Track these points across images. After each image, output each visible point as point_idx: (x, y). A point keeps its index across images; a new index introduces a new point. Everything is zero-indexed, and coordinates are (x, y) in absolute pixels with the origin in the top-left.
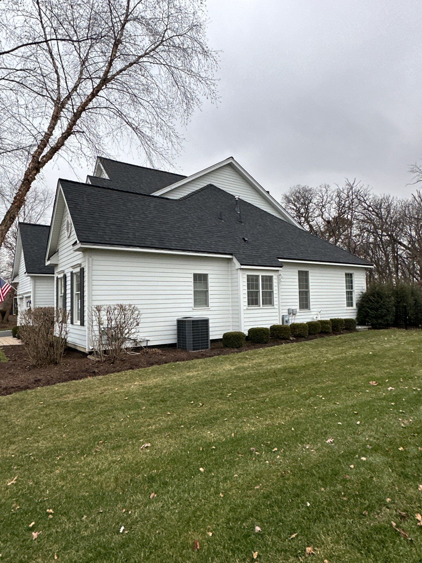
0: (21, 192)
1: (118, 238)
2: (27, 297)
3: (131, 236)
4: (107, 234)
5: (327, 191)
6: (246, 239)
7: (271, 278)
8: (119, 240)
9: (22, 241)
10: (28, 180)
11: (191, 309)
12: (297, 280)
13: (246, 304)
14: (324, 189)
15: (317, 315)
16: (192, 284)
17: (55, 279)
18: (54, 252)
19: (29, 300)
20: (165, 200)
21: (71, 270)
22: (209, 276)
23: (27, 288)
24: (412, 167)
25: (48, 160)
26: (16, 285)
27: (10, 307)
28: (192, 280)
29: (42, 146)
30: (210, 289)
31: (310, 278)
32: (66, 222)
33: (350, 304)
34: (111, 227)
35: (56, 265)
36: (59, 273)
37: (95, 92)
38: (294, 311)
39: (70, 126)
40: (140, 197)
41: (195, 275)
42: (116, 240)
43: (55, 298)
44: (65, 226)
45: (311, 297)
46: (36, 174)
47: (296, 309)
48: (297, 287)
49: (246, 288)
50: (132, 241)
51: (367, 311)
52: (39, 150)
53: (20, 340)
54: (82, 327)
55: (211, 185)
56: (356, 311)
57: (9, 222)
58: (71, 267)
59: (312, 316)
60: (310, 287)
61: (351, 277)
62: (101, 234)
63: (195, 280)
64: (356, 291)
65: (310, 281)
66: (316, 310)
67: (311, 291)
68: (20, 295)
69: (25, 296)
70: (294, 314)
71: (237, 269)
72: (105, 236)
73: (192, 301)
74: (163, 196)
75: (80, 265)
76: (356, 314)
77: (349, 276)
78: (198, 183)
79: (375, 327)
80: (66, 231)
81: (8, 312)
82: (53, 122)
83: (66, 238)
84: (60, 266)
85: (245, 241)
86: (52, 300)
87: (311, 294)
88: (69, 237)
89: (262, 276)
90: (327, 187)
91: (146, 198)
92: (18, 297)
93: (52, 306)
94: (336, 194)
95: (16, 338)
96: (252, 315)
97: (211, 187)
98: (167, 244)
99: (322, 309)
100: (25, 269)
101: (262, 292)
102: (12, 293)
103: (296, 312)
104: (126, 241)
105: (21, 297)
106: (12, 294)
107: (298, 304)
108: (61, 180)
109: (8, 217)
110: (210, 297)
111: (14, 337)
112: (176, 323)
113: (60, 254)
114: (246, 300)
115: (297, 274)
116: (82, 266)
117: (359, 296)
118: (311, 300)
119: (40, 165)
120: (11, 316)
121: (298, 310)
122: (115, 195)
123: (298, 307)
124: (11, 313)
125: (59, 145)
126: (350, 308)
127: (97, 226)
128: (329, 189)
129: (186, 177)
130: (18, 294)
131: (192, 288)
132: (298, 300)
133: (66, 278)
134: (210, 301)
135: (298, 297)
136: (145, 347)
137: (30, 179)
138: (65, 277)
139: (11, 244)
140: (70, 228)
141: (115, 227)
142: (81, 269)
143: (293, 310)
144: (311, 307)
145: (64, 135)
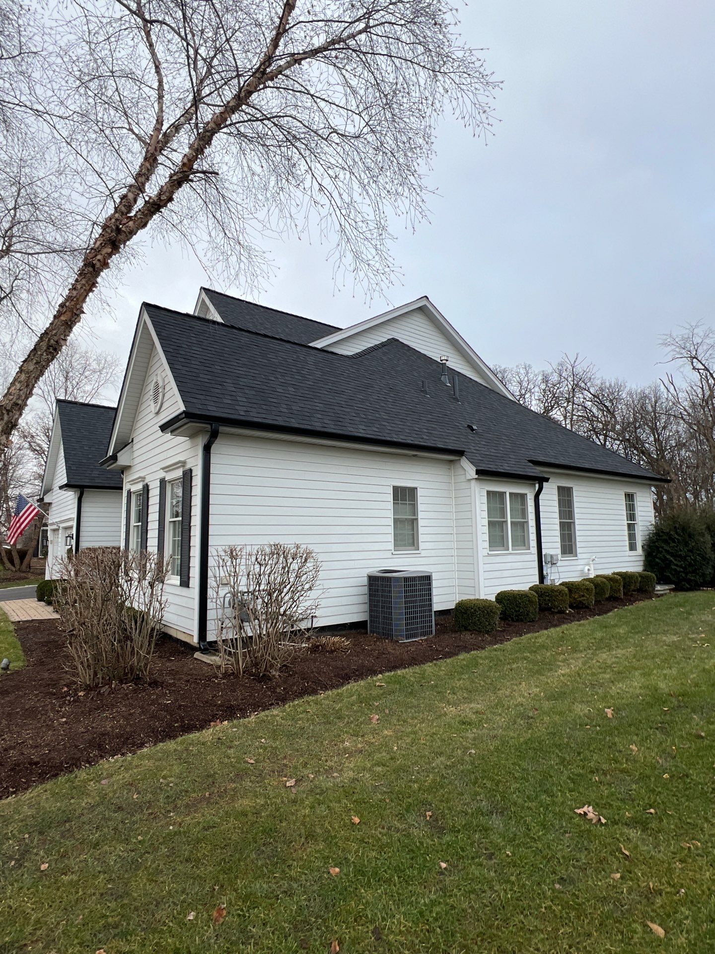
0: (75, 293)
1: (261, 411)
2: (66, 528)
3: (285, 410)
4: (241, 403)
5: (527, 373)
6: (475, 427)
7: (523, 496)
8: (264, 416)
9: (62, 430)
10: (93, 266)
11: (389, 555)
12: (556, 504)
13: (487, 545)
14: (522, 371)
15: (589, 565)
16: (390, 505)
17: (125, 494)
18: (125, 443)
19: (68, 532)
20: (330, 355)
21: (162, 474)
22: (420, 492)
23: (67, 512)
24: (665, 337)
25: (138, 229)
26: (46, 506)
27: (34, 543)
28: (390, 498)
29: (123, 209)
30: (421, 515)
31: (575, 499)
32: (152, 387)
33: (632, 547)
34: (247, 391)
35: (128, 467)
36: (134, 482)
37: (243, 94)
38: (555, 557)
39: (189, 160)
40: (288, 346)
41: (396, 489)
42: (259, 415)
43: (123, 529)
44: (151, 393)
45: (578, 533)
46: (110, 255)
47: (557, 555)
48: (557, 515)
49: (485, 514)
50: (288, 419)
51: (666, 559)
52: (117, 215)
53: (51, 609)
54: (185, 589)
55: (394, 340)
56: (643, 558)
57: (45, 356)
58: (163, 469)
59: (579, 568)
60: (576, 516)
61: (633, 501)
62: (230, 402)
63: (395, 498)
64: (640, 523)
65: (576, 505)
66: (584, 556)
67: (577, 522)
68: (53, 524)
69: (62, 525)
70: (553, 564)
71: (469, 480)
72: (237, 407)
73: (391, 538)
74: (325, 349)
75: (184, 463)
76: (642, 563)
77: (630, 497)
78: (372, 336)
79: (680, 586)
80: (152, 403)
81: (30, 552)
82: (148, 165)
83: (152, 415)
84: (134, 470)
85: (473, 430)
86: (117, 534)
87: (577, 527)
88: (157, 413)
89: (510, 494)
90: (527, 368)
91: (298, 348)
92: (49, 528)
93: (115, 544)
94: (540, 378)
95: (43, 603)
96: (497, 567)
97: (393, 341)
98: (350, 429)
99: (598, 555)
100: (66, 479)
101: (512, 523)
102: (40, 521)
103: (558, 560)
104: (277, 418)
105: (55, 527)
106: (38, 524)
107: (559, 545)
108: (146, 305)
109: (44, 345)
110: (421, 530)
111: (40, 599)
112: (365, 581)
113: (136, 447)
114: (486, 537)
115: (556, 492)
116: (188, 467)
117: (647, 533)
118: (578, 539)
119: (122, 237)
120: (35, 560)
121: (560, 557)
122: (245, 338)
123: (559, 551)
124: (36, 555)
125: (164, 197)
126: (633, 553)
127: (220, 387)
128: (530, 371)
129: (341, 329)
130: (50, 522)
131: (390, 514)
132: (558, 539)
133: (148, 490)
134: (421, 538)
135: (558, 533)
136: (308, 630)
137: (98, 265)
138: (146, 489)
139: (39, 445)
140: (161, 395)
141: (254, 393)
142: (185, 473)
143: (552, 556)
144: (579, 550)
145: (175, 178)
